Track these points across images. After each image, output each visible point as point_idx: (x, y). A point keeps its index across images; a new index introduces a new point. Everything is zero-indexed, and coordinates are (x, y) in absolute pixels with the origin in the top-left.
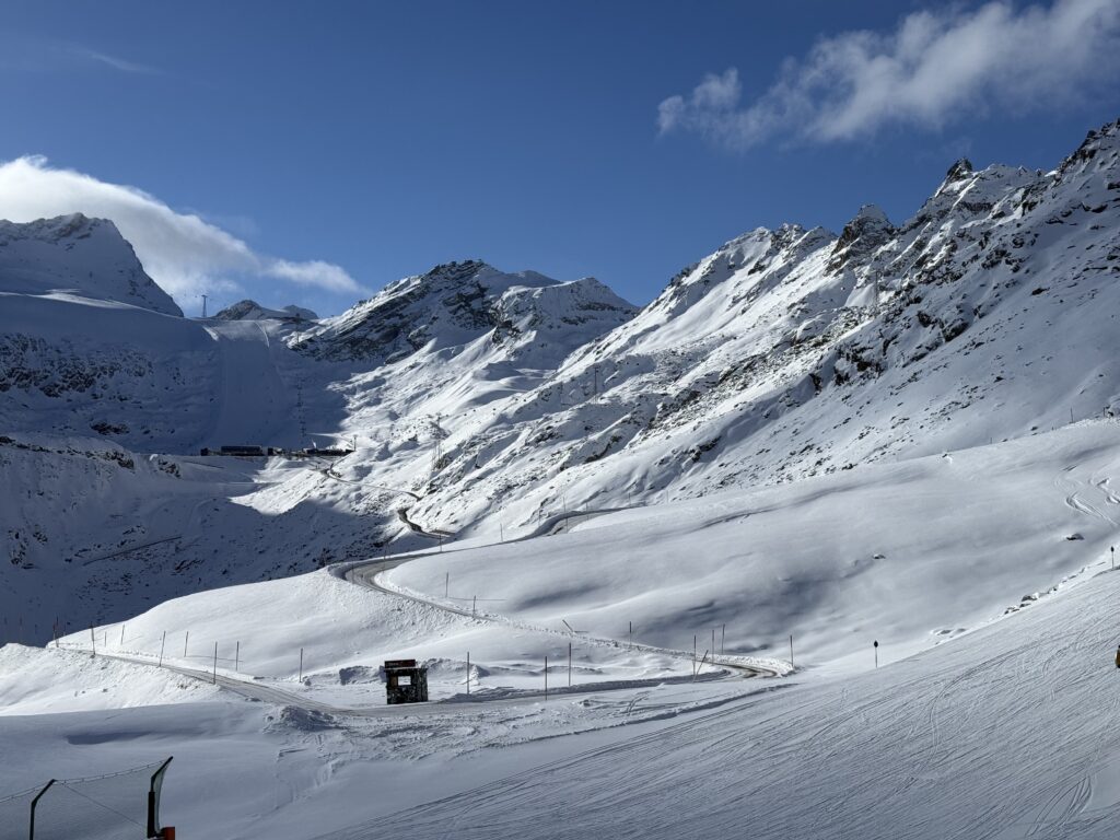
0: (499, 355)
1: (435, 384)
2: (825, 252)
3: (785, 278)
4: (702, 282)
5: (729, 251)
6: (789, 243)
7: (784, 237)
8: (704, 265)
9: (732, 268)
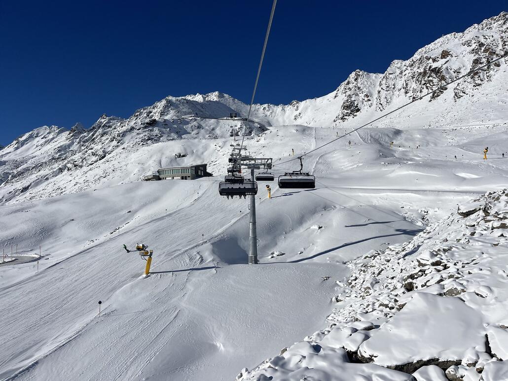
2: (65, 134)
3: (53, 141)
4: (26, 140)
5: (35, 131)
6: (54, 131)
7: (53, 129)
8: (27, 135)
9: (36, 137)
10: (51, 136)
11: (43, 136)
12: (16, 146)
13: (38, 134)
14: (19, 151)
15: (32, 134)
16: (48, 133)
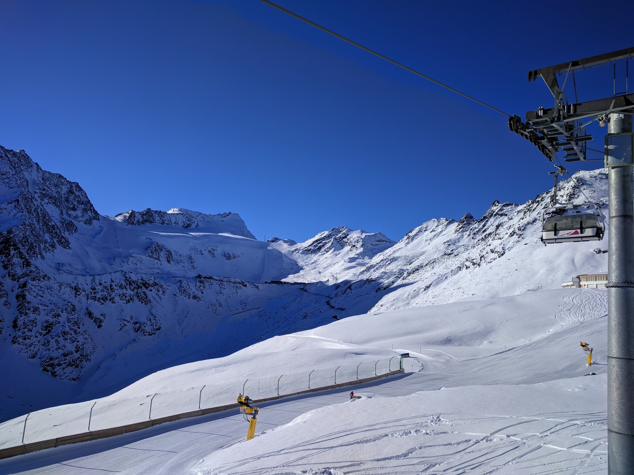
0: (352, 255)
1: (332, 264)
2: (454, 226)
3: (442, 234)
4: (416, 235)
5: (424, 225)
6: (443, 224)
7: (441, 221)
8: (417, 229)
9: (425, 231)
10: (439, 229)
11: (431, 230)
12: (407, 241)
13: (426, 227)
14: (409, 246)
15: (421, 228)
16: (436, 226)
